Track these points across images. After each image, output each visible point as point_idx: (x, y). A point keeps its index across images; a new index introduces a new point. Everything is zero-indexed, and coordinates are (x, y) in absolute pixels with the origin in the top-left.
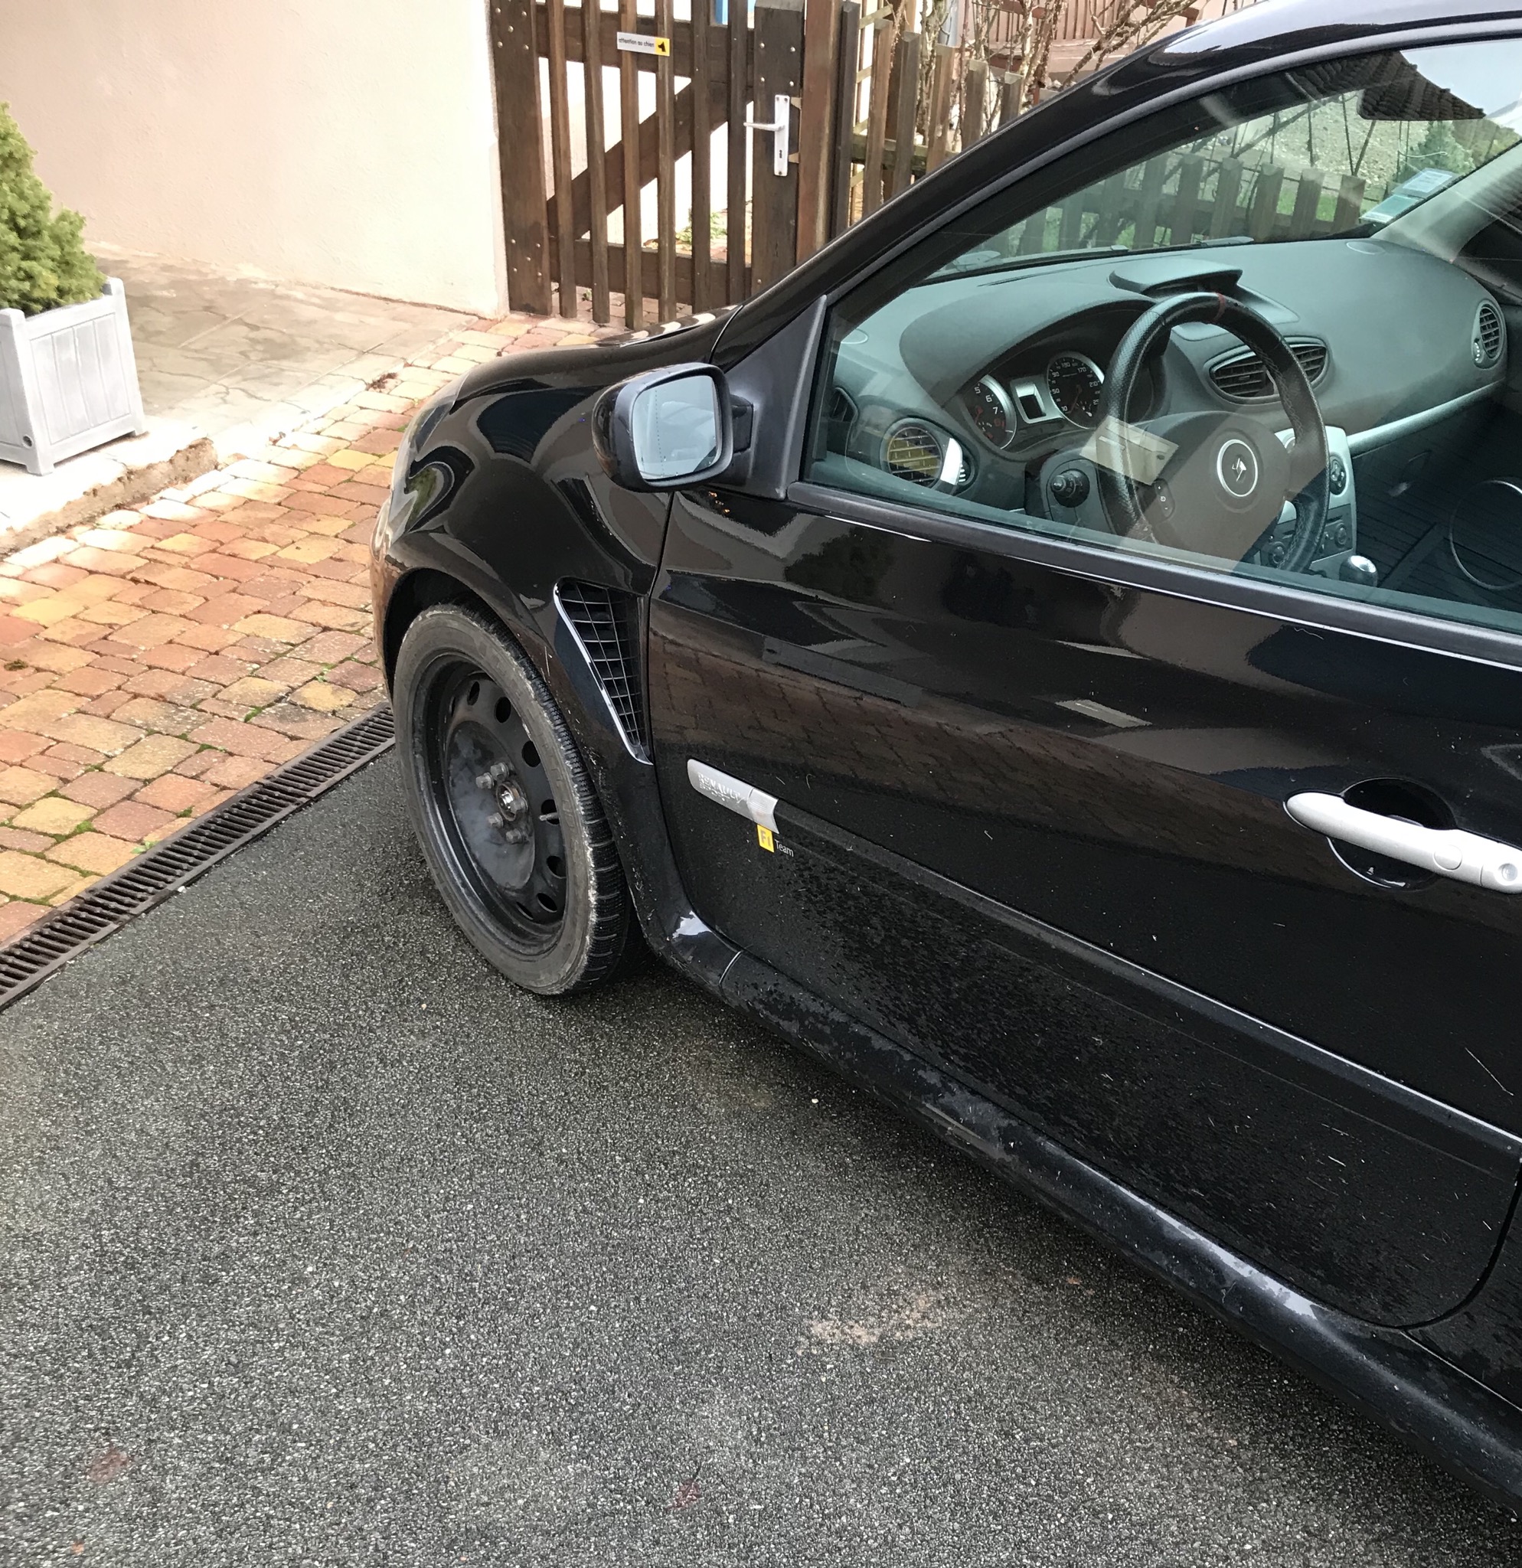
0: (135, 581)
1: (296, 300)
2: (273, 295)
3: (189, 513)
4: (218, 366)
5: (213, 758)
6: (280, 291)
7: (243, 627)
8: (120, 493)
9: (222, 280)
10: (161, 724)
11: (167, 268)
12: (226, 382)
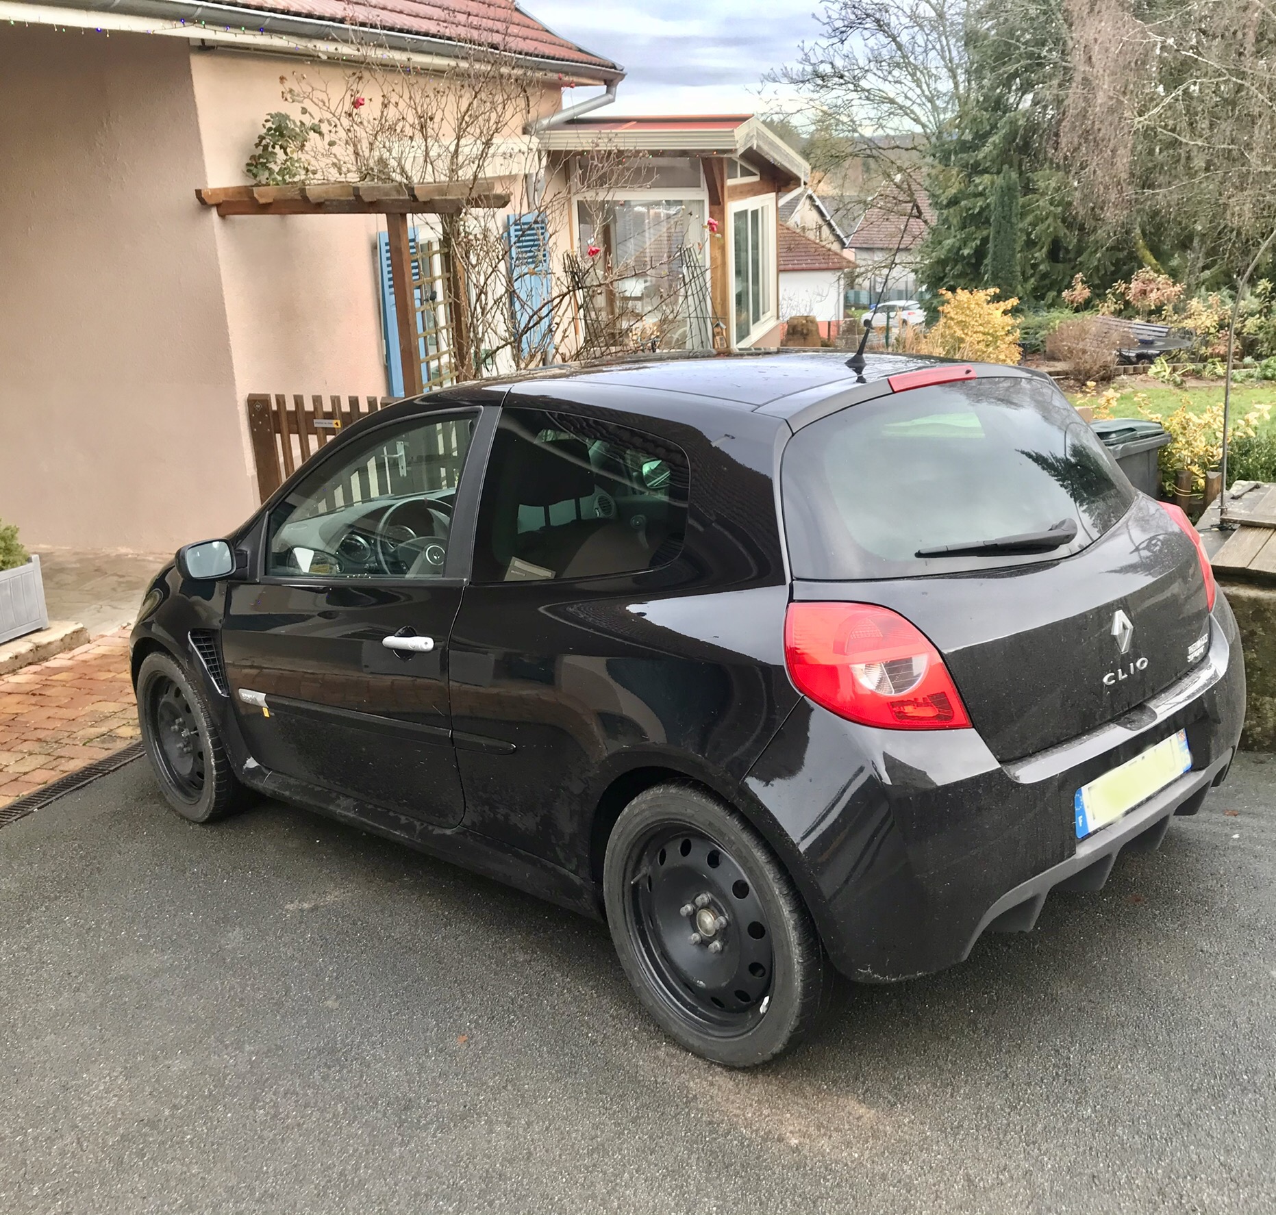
0: (34, 695)
1: (149, 561)
2: (136, 560)
3: (70, 663)
4: (98, 596)
5: (63, 761)
6: (139, 558)
7: (88, 708)
8: (31, 658)
9: (108, 556)
10: (37, 750)
11: (77, 554)
12: (101, 603)
